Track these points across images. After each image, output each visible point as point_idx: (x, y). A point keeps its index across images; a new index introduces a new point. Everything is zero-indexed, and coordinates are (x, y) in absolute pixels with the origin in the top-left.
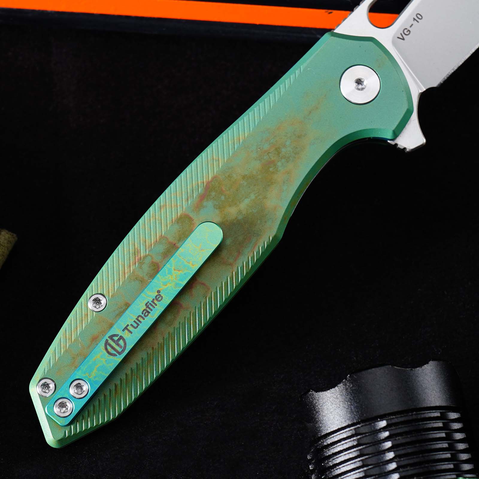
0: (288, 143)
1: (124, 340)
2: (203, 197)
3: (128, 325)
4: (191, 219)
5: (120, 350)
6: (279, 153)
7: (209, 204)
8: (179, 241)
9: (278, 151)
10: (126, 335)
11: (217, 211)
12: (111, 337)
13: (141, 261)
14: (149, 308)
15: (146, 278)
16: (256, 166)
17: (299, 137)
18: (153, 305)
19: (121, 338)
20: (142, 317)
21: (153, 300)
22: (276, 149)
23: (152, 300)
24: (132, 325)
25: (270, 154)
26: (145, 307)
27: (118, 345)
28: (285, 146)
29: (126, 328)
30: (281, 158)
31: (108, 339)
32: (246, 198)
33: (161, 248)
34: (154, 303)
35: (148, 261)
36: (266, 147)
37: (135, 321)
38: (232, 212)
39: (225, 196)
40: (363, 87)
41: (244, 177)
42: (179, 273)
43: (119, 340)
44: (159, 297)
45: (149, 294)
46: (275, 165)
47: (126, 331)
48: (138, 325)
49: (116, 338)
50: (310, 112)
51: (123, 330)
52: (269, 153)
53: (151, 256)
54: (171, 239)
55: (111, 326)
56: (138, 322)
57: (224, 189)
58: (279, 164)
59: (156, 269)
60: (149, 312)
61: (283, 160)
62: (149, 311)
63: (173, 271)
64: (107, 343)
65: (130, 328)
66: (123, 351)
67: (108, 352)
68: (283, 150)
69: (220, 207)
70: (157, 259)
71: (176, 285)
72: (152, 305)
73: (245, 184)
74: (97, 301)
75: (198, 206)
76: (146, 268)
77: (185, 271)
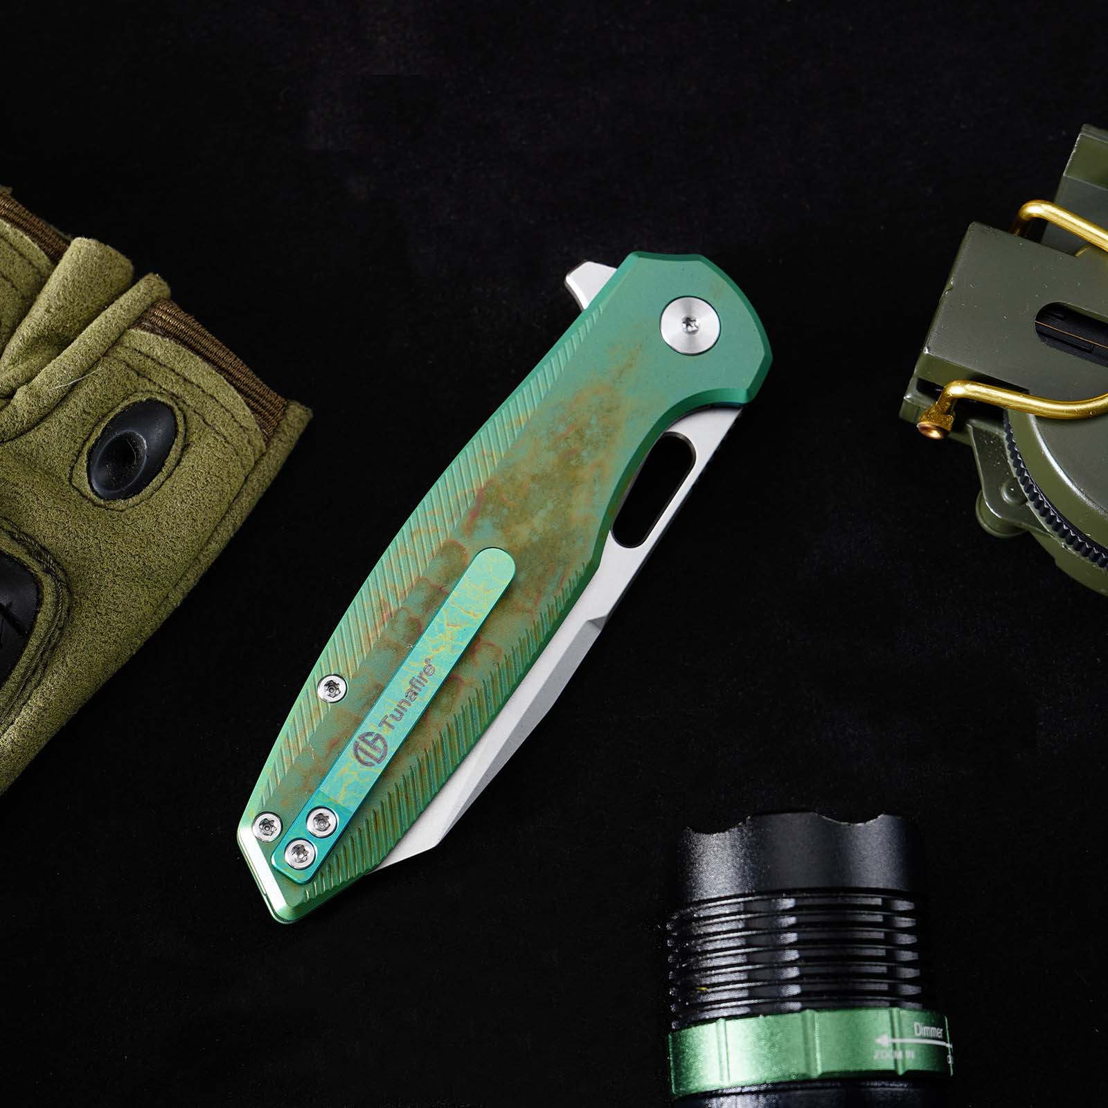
0: (593, 422)
1: (383, 739)
2: (475, 514)
3: (386, 717)
4: (460, 548)
5: (377, 755)
6: (582, 437)
7: (486, 523)
8: (447, 582)
9: (580, 434)
10: (385, 732)
11: (499, 533)
12: (362, 738)
13: (393, 618)
14: (416, 687)
15: (403, 643)
16: (550, 458)
17: (609, 410)
18: (422, 681)
19: (378, 737)
20: (407, 702)
21: (421, 674)
22: (577, 432)
23: (418, 673)
24: (392, 716)
25: (569, 440)
26: (409, 687)
27: (375, 748)
28: (589, 425)
29: (384, 721)
30: (587, 444)
31: (358, 740)
32: (541, 508)
33: (421, 596)
34: (423, 679)
35: (403, 617)
36: (562, 429)
37: (396, 710)
38: (523, 533)
39: (509, 509)
40: (695, 328)
41: (533, 478)
42: (455, 629)
43: (375, 739)
44: (428, 669)
45: (412, 666)
46: (578, 456)
47: (384, 725)
48: (402, 714)
49: (370, 739)
50: (622, 372)
51: (380, 725)
52: (567, 438)
53: (406, 609)
54: (434, 581)
55: (358, 722)
56: (400, 711)
57: (505, 499)
58: (584, 453)
59: (416, 630)
60: (415, 694)
61: (589, 448)
62: (416, 691)
63: (446, 628)
64: (356, 747)
65: (390, 720)
66: (383, 757)
67: (360, 761)
68: (588, 432)
69: (503, 526)
70: (417, 613)
71: (453, 647)
72: (419, 682)
73: (537, 487)
74: (331, 686)
75: (470, 528)
76: (401, 629)
77: (465, 627)
